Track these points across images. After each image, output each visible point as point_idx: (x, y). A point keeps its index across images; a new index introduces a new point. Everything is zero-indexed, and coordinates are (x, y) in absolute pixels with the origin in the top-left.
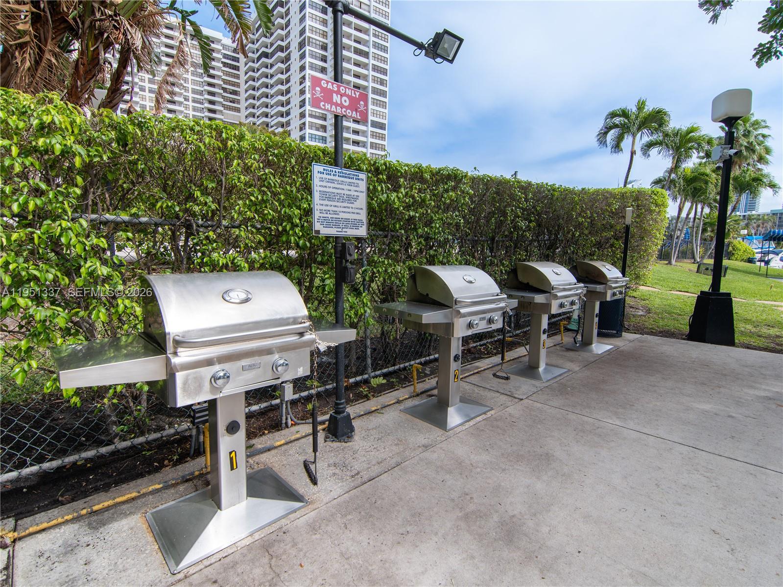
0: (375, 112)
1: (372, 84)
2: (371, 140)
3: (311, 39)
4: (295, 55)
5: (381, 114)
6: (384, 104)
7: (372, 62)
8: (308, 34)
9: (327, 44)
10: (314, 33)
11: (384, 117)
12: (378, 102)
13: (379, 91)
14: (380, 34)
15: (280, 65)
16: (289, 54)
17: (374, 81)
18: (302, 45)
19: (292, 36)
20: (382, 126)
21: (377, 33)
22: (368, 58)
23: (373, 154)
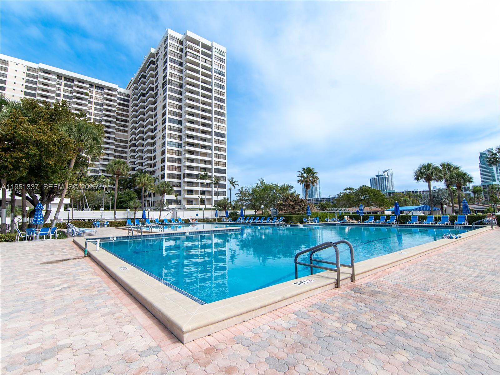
0: (217, 126)
1: (214, 109)
2: (214, 144)
3: (170, 81)
4: (160, 91)
5: (222, 127)
6: (224, 121)
7: (214, 94)
8: (168, 77)
9: (182, 84)
10: (173, 77)
11: (223, 129)
12: (219, 120)
13: (220, 113)
14: (219, 78)
15: (151, 99)
16: (157, 92)
17: (216, 107)
18: (164, 85)
19: (159, 80)
20: (223, 136)
21: (217, 78)
22: (211, 93)
23: (216, 154)
